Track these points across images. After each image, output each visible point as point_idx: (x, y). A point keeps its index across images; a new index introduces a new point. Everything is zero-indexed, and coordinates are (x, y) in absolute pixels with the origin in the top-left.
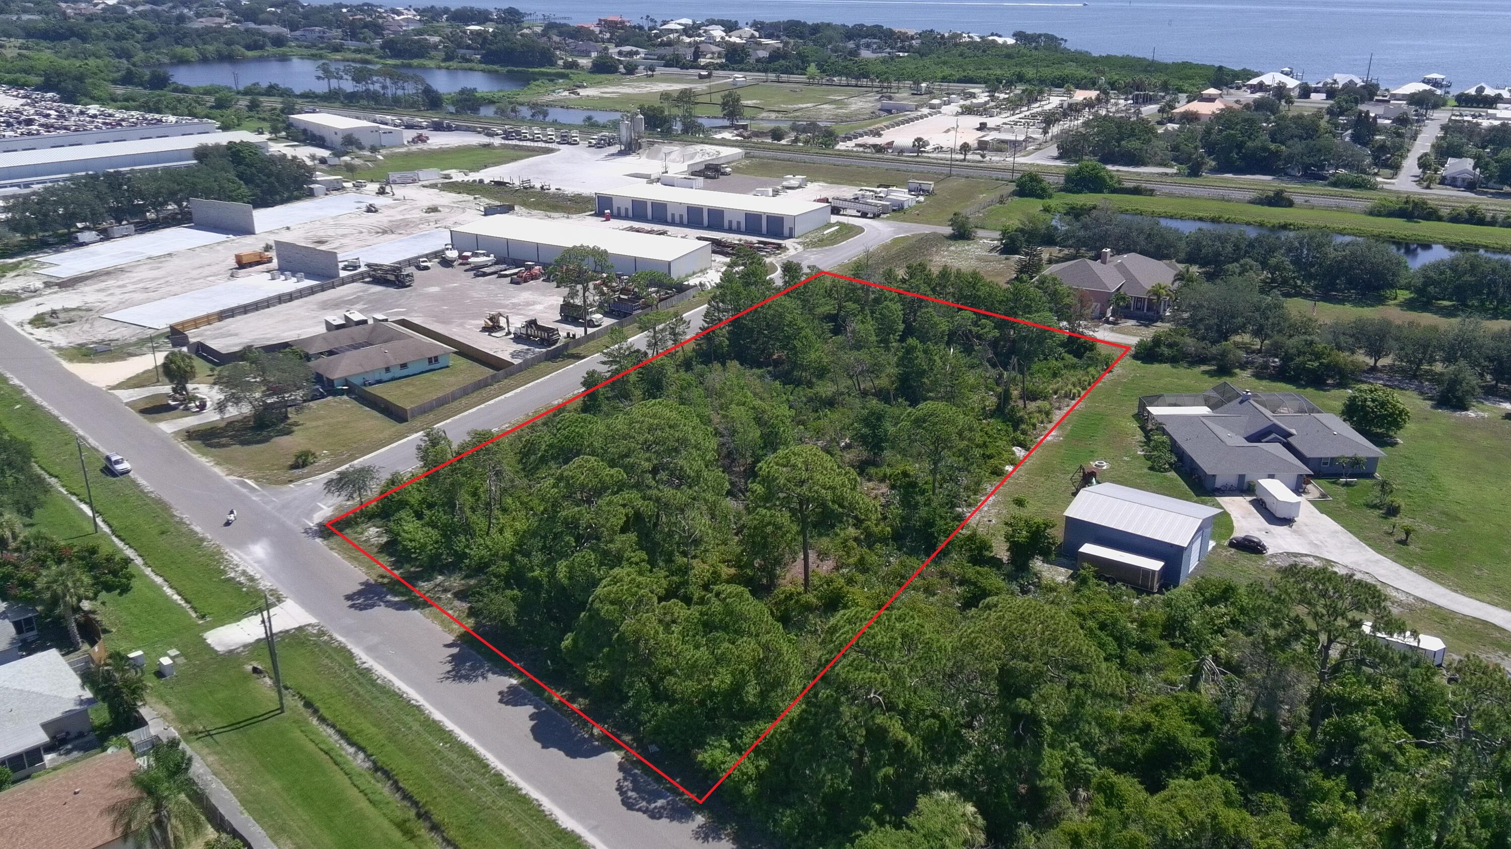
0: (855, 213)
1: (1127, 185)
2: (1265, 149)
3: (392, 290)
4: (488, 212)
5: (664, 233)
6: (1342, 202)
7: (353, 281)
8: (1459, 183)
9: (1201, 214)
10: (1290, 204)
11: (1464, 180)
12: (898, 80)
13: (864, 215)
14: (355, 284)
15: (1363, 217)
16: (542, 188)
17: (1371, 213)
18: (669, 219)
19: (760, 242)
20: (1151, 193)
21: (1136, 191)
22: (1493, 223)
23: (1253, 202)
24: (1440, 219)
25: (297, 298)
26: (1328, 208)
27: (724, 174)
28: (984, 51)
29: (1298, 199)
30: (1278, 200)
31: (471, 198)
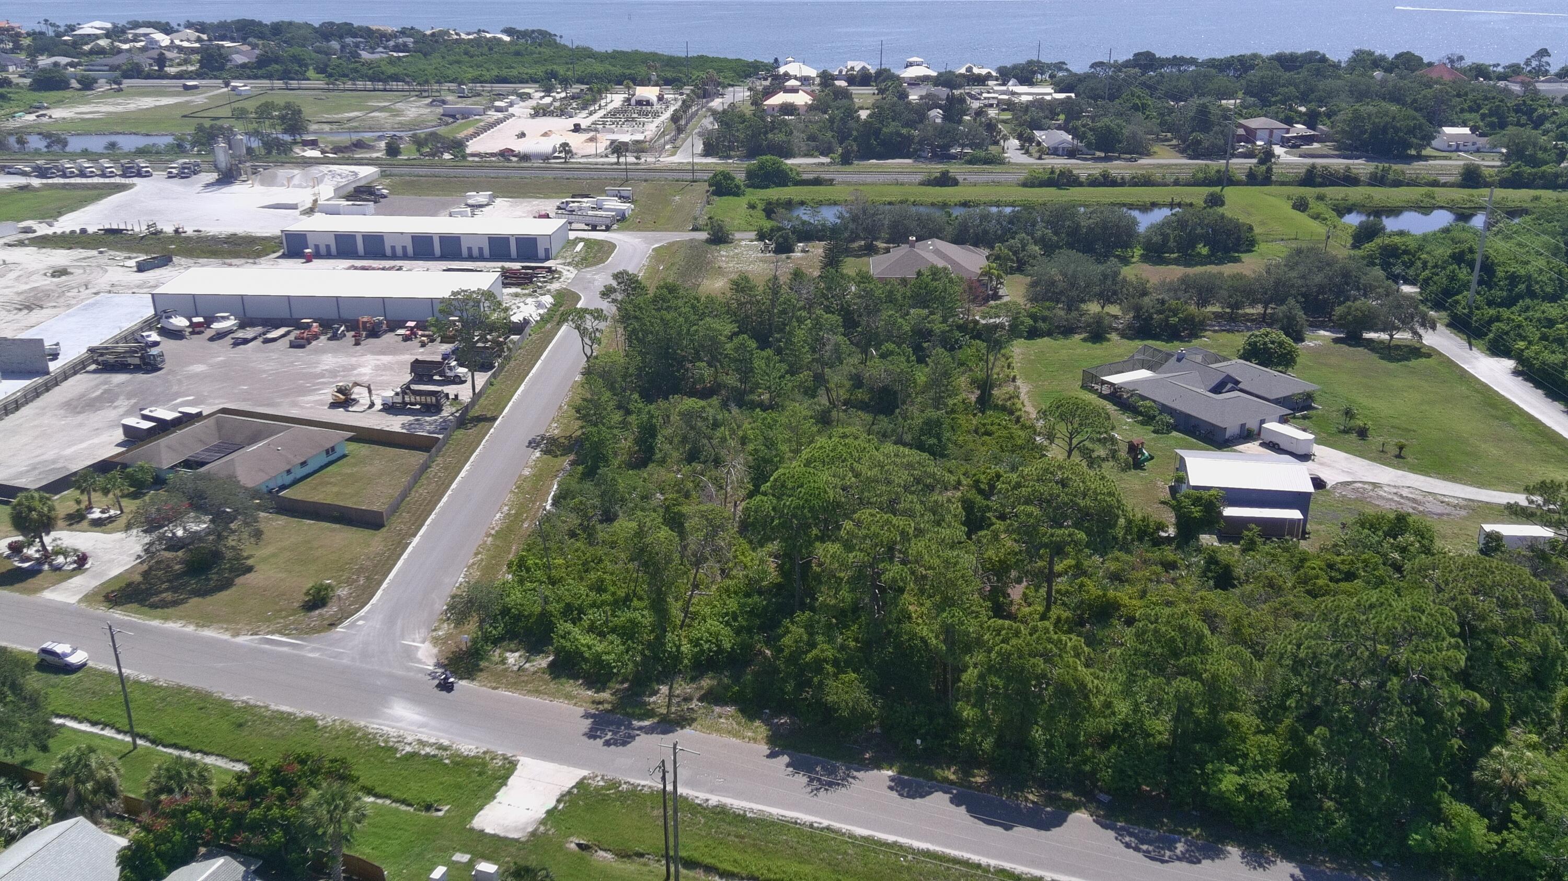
0: (584, 227)
1: (805, 176)
2: (899, 134)
3: (141, 377)
4: (141, 268)
5: (400, 269)
6: (996, 177)
7: (75, 373)
8: (1060, 152)
9: (888, 199)
10: (955, 183)
11: (1063, 149)
12: (439, 82)
13: (594, 228)
14: (78, 377)
15: (1020, 188)
16: (176, 231)
17: (1025, 185)
18: (388, 252)
19: (524, 268)
20: (830, 182)
21: (817, 182)
22: (1123, 184)
23: (922, 184)
24: (1081, 184)
25: (23, 405)
26: (987, 184)
27: (385, 197)
28: (491, 49)
29: (960, 178)
30: (945, 180)
31: (95, 253)
